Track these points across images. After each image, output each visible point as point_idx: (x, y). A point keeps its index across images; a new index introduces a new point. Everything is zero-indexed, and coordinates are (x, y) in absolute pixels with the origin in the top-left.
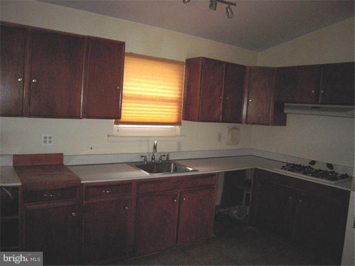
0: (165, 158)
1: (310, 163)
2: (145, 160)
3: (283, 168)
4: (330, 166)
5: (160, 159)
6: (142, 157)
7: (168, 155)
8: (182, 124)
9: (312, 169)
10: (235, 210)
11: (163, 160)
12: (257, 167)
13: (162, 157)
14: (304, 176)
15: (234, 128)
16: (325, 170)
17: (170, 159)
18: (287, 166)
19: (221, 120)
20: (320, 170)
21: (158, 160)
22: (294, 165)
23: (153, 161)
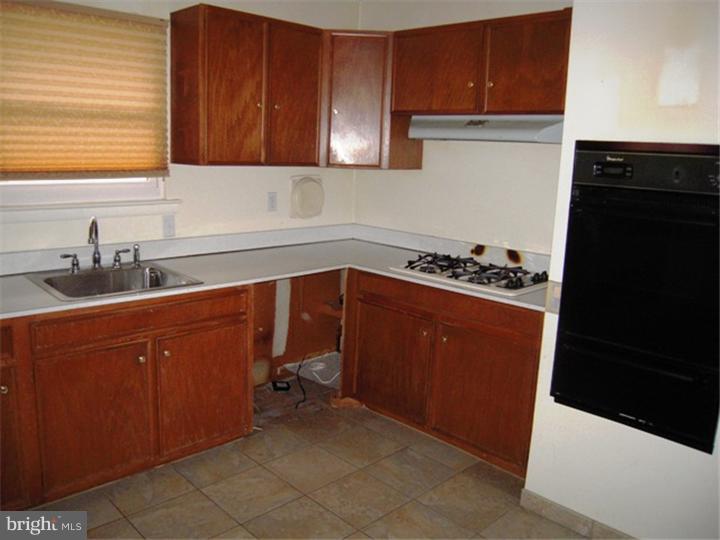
0: (127, 258)
1: (472, 252)
2: (74, 265)
3: (411, 265)
4: (513, 255)
5: (115, 260)
6: (68, 256)
7: (136, 250)
8: (171, 173)
9: (476, 263)
10: (321, 361)
11: (122, 261)
12: (353, 266)
13: (121, 254)
14: (453, 282)
15: (307, 179)
16: (503, 265)
17: (141, 259)
18: (419, 260)
19: (263, 159)
20: (492, 266)
21: (112, 261)
22: (435, 256)
23: (97, 266)
